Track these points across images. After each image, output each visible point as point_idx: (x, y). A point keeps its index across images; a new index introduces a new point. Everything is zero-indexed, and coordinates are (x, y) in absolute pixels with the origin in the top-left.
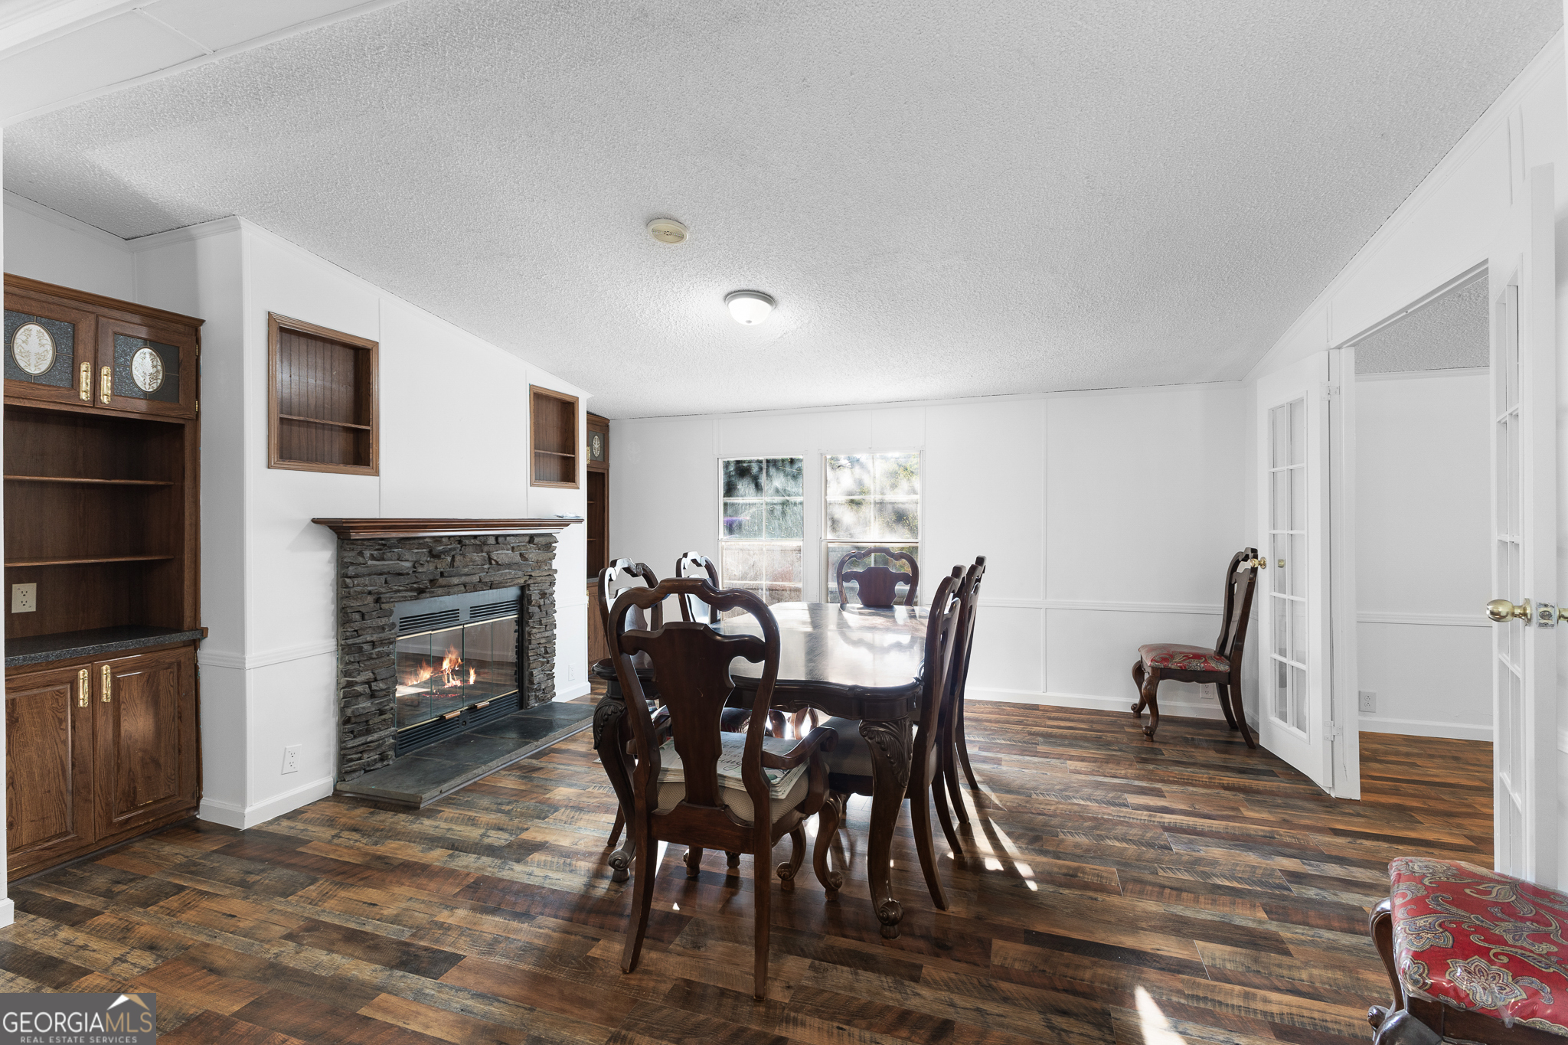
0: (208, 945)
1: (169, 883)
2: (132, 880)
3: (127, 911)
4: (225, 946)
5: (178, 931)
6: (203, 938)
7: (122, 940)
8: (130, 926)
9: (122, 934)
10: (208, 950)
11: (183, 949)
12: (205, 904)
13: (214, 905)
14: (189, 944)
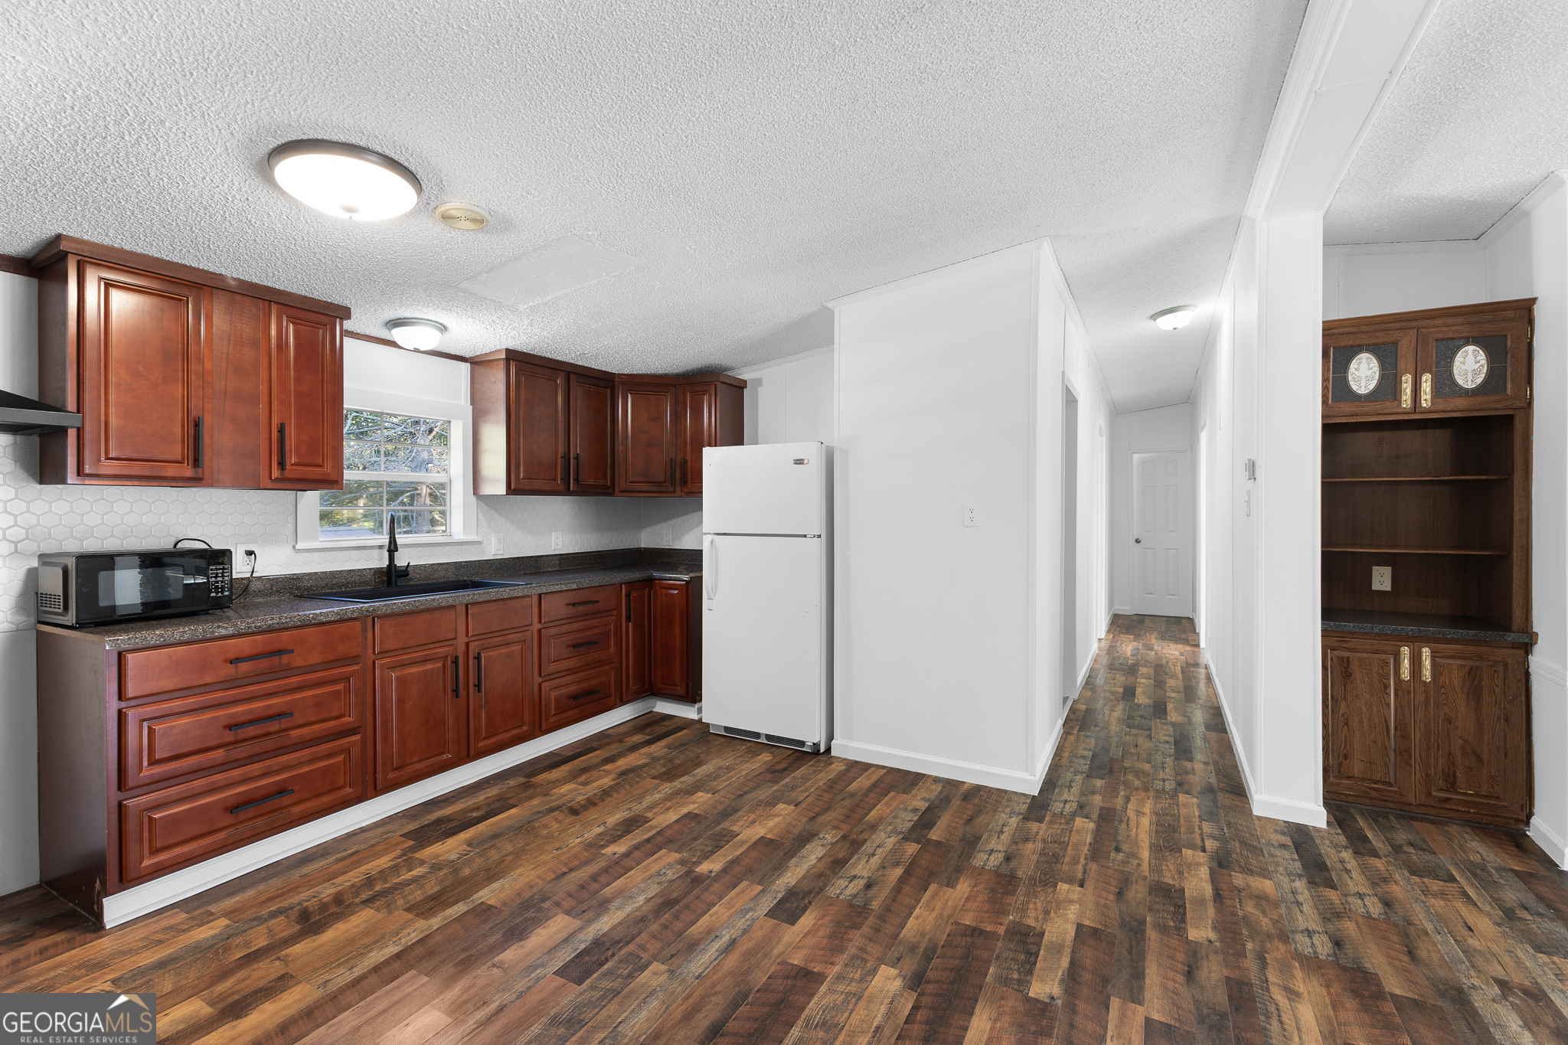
0: (1426, 934)
1: (1448, 869)
2: (1423, 850)
3: (1397, 868)
4: (1439, 945)
5: (1417, 908)
6: (1429, 927)
7: (1374, 884)
8: (1388, 879)
9: (1378, 881)
10: (1423, 938)
11: (1407, 922)
12: (1459, 904)
13: (1464, 910)
14: (1415, 922)
